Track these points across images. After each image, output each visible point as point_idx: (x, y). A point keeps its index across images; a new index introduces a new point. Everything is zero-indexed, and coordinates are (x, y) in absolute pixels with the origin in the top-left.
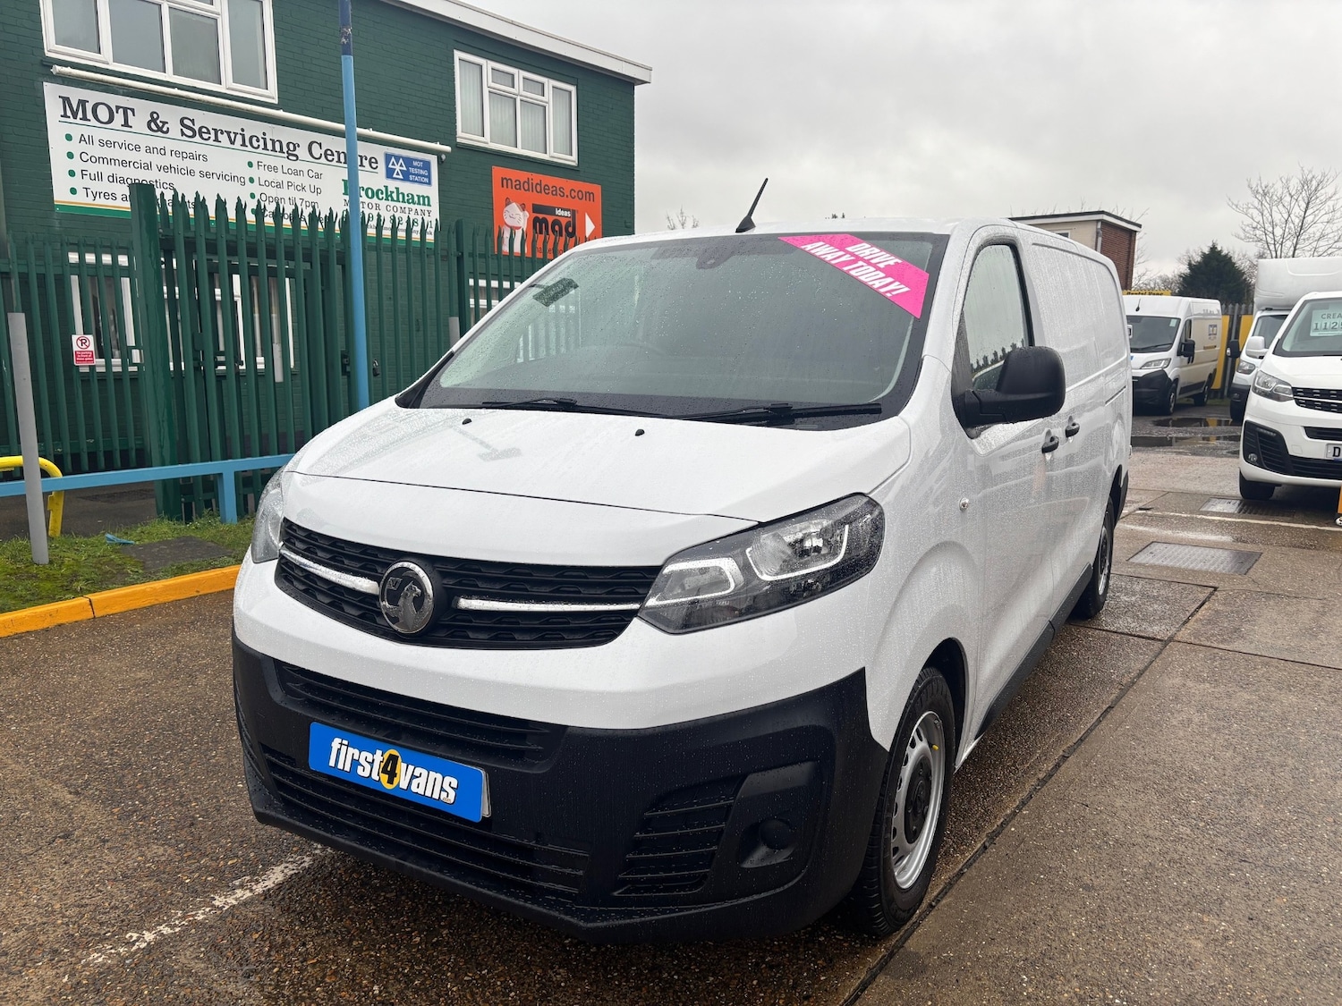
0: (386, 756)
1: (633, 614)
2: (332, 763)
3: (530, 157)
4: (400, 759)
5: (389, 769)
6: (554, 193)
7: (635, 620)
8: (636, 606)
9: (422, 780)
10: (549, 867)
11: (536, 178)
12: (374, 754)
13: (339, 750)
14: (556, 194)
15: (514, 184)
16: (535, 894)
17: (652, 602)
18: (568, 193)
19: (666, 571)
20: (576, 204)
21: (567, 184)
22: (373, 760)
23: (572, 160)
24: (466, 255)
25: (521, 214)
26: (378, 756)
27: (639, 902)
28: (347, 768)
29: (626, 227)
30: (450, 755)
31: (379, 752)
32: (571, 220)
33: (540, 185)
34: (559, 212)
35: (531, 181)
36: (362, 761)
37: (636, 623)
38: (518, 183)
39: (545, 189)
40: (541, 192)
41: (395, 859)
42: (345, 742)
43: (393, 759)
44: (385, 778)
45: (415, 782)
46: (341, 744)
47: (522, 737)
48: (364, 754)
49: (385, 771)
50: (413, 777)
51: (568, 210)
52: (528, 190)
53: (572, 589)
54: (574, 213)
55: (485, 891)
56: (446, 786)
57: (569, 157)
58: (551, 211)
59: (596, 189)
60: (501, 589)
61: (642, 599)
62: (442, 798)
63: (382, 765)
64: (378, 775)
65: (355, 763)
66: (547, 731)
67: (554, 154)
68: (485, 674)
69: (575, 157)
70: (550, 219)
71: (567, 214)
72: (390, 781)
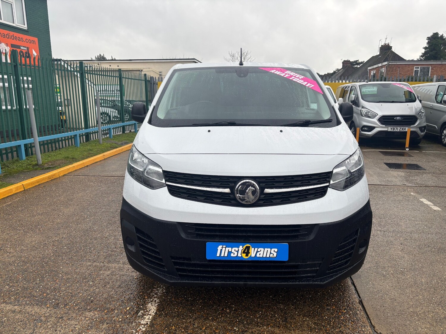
0: (244, 247)
1: (327, 187)
2: (218, 255)
3: (8, 25)
4: (251, 247)
5: (246, 251)
6: (19, 40)
7: (329, 188)
8: (328, 184)
9: (262, 253)
10: (307, 269)
11: (12, 33)
12: (238, 247)
13: (221, 250)
14: (20, 41)
15: (2, 35)
16: (300, 279)
17: (332, 182)
18: (24, 40)
19: (334, 172)
20: (28, 45)
21: (25, 37)
22: (238, 250)
23: (25, 27)
24: (18, 65)
25: (7, 48)
26: (241, 248)
27: (333, 272)
28: (226, 255)
29: (49, 55)
30: (274, 241)
31: (241, 247)
32: (27, 51)
33: (13, 36)
34: (22, 48)
35: (9, 35)
36: (233, 251)
37: (329, 190)
38: (4, 35)
39: (15, 38)
40: (14, 39)
41: (243, 283)
42: (225, 246)
43: (248, 248)
44: (244, 255)
45: (258, 254)
46: (222, 247)
47: (297, 231)
48: (234, 249)
49: (244, 252)
50: (257, 252)
51: (25, 47)
52: (8, 38)
53: (307, 182)
54: (28, 48)
55: (283, 283)
56: (272, 252)
57: (24, 26)
58: (19, 47)
59: (36, 39)
60: (283, 185)
61: (329, 182)
62: (271, 256)
63: (243, 251)
64: (241, 254)
65: (230, 253)
66: (309, 227)
67: (18, 23)
68: (287, 213)
69: (26, 26)
70: (19, 50)
71: (26, 49)
72: (247, 255)
